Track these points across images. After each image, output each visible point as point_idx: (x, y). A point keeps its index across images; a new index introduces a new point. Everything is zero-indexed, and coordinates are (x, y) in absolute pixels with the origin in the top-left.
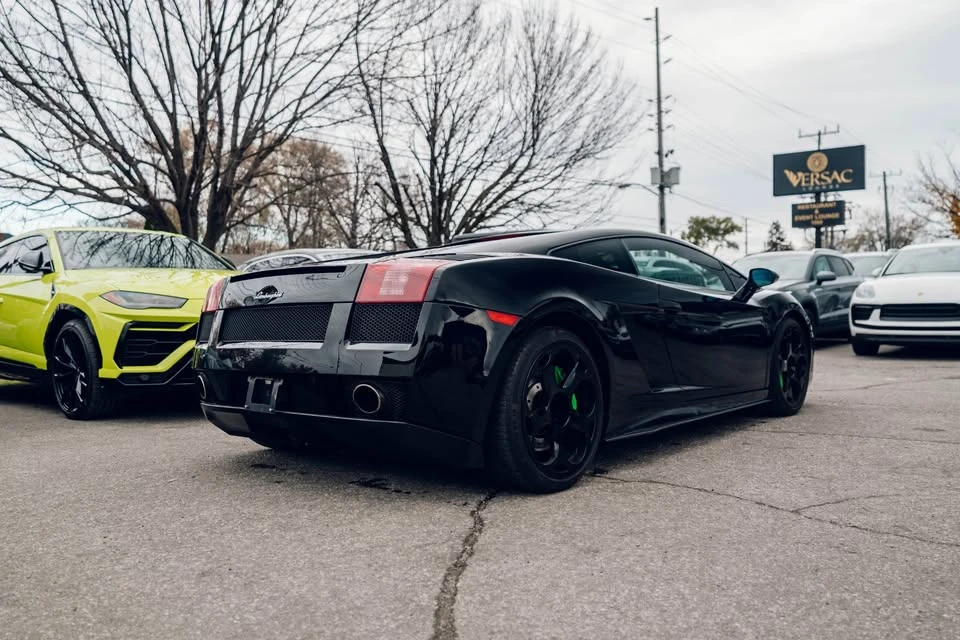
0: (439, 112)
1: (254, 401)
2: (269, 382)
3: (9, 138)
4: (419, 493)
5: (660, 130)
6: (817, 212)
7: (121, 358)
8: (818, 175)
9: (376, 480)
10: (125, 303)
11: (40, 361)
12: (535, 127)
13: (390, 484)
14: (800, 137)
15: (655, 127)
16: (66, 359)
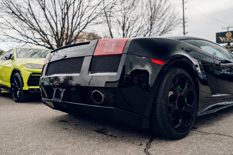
0: (125, 22)
1: (55, 97)
2: (61, 90)
3: (15, 29)
4: (120, 137)
5: (184, 27)
6: (229, 48)
7: (29, 84)
8: (229, 38)
9: (103, 129)
10: (31, 67)
11: (9, 85)
12: (151, 25)
13: (108, 132)
14: (222, 28)
15: (183, 26)
16: (15, 84)
